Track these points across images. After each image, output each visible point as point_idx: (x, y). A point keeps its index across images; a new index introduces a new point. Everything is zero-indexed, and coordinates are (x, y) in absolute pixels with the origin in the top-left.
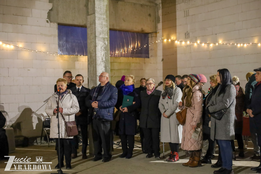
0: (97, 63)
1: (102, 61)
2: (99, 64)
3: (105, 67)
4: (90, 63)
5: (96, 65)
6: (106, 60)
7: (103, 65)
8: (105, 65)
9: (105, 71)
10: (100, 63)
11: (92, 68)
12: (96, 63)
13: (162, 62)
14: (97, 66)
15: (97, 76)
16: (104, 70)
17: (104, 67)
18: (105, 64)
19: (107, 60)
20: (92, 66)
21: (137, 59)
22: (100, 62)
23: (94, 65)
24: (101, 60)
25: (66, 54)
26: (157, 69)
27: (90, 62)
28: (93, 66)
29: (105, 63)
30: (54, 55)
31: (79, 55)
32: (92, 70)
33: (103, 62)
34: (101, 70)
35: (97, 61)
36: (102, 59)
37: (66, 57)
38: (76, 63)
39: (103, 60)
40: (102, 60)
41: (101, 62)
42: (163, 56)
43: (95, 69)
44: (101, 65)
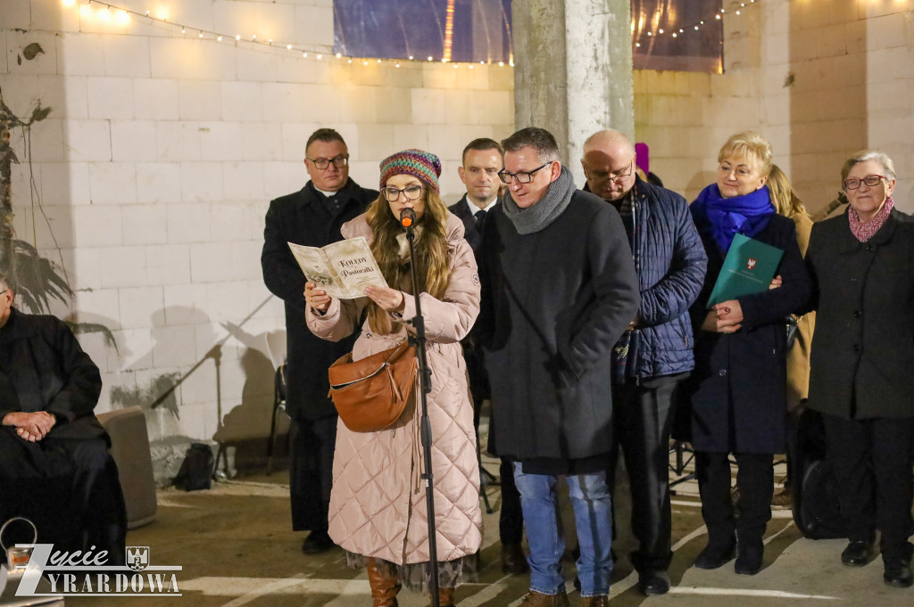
0: (570, 75)
1: (596, 69)
2: (581, 83)
3: (612, 99)
4: (528, 81)
5: (565, 86)
6: (613, 64)
7: (599, 85)
8: (611, 88)
9: (608, 117)
10: (587, 77)
11: (542, 106)
12: (565, 75)
13: (787, 90)
14: (572, 93)
15: (569, 146)
16: (603, 115)
17: (605, 98)
18: (607, 80)
19: (620, 62)
20: (542, 93)
21: (679, 75)
22: (585, 74)
23: (553, 90)
24: (589, 61)
25: (369, 56)
26: (761, 122)
27: (527, 74)
28: (549, 92)
29: (609, 76)
30: (319, 57)
32: (544, 114)
33: (600, 74)
34: (591, 113)
35: (569, 65)
36: (596, 58)
38: (417, 94)
39: (600, 62)
40: (594, 65)
41: (592, 72)
42: (793, 60)
43: (558, 108)
44: (591, 89)
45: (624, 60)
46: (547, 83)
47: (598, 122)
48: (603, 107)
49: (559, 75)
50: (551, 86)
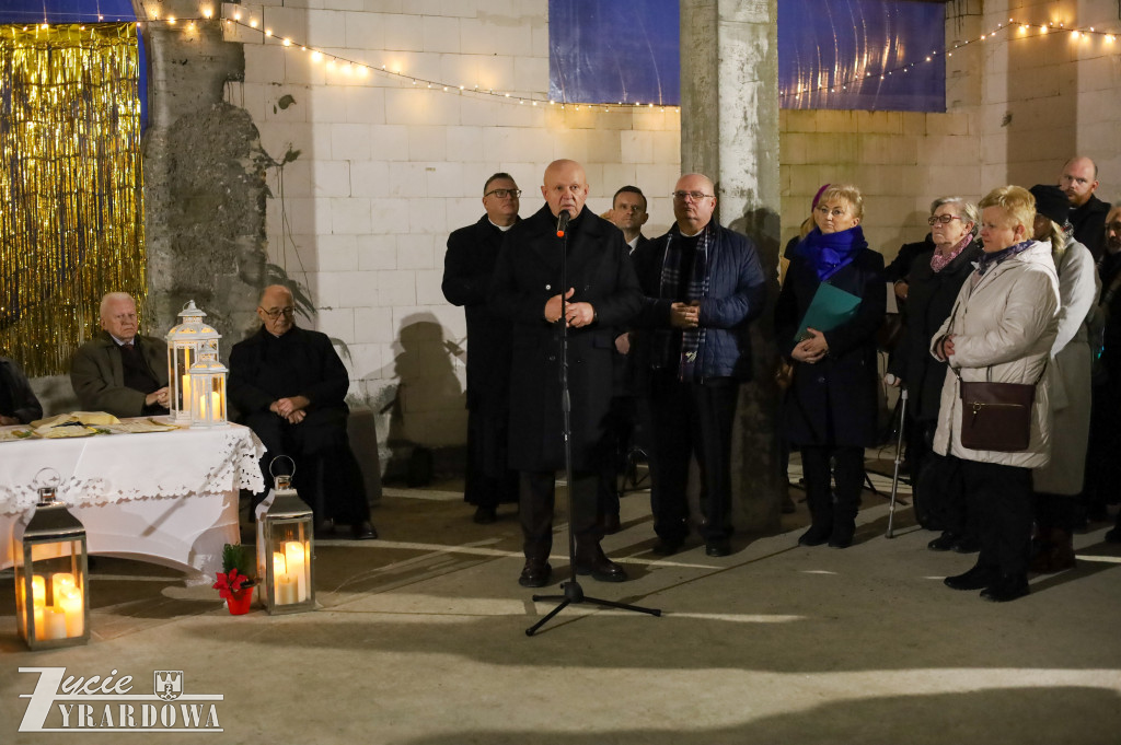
0: (722, 133)
1: (746, 127)
2: (732, 139)
3: (759, 152)
4: (691, 137)
5: (717, 142)
6: (760, 123)
7: (748, 141)
8: (759, 143)
9: (756, 167)
10: (737, 134)
11: (701, 157)
12: (718, 134)
13: (1005, 129)
14: (724, 149)
16: (751, 166)
17: (753, 152)
18: (755, 137)
19: (767, 121)
20: (701, 148)
21: (892, 115)
22: (735, 132)
23: (709, 145)
24: (739, 121)
25: (584, 101)
26: (981, 161)
27: (691, 131)
28: (705, 146)
29: (757, 133)
30: (535, 103)
31: (638, 104)
32: (702, 164)
33: (749, 132)
34: (740, 164)
35: (722, 126)
36: (746, 119)
37: (583, 111)
38: (626, 136)
39: (749, 121)
40: (744, 124)
41: (742, 130)
42: (1010, 101)
43: (712, 160)
44: (740, 144)
45: (772, 121)
46: (705, 139)
47: (747, 172)
48: (752, 159)
49: (713, 133)
50: (708, 142)
